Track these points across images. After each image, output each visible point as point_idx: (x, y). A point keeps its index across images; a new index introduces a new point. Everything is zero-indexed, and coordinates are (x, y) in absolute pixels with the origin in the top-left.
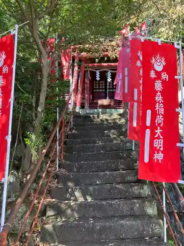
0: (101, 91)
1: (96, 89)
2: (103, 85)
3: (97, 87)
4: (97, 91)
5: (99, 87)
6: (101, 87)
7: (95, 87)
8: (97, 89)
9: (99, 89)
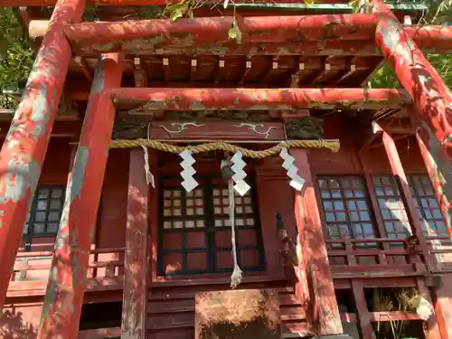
0: (190, 224)
1: (172, 218)
2: (200, 202)
3: (177, 213)
4: (178, 225)
5: (184, 211)
6: (190, 212)
7: (166, 213)
8: (178, 218)
9: (184, 218)
